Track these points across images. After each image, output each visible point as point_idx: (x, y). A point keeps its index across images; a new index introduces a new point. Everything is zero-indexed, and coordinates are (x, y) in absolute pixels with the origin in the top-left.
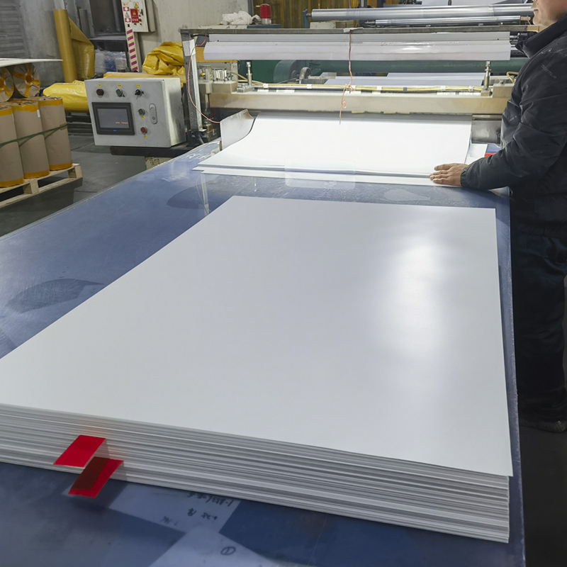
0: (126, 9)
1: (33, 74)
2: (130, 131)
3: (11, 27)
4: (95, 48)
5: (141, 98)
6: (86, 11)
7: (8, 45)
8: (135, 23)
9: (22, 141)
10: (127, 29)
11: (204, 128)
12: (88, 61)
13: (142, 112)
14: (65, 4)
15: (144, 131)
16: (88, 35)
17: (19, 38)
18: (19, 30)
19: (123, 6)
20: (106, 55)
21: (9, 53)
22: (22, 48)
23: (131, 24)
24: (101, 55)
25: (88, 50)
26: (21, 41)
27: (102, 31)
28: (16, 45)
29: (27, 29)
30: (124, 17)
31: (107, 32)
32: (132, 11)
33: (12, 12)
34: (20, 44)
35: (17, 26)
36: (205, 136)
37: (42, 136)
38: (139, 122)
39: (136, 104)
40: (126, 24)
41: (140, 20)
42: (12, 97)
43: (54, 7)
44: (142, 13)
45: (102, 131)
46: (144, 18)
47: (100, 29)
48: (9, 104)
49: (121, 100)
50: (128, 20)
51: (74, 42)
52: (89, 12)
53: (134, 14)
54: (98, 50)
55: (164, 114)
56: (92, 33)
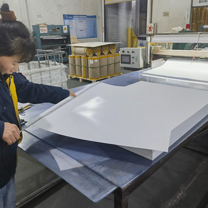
0: (148, 27)
1: (115, 47)
2: (129, 63)
3: (116, 33)
4: (138, 39)
5: (133, 54)
6: (137, 28)
7: (114, 39)
8: (150, 31)
9: (108, 65)
10: (147, 33)
11: (150, 63)
12: (135, 43)
13: (133, 58)
14: (132, 26)
15: (133, 63)
16: (137, 35)
17: (117, 36)
18: (118, 34)
19: (147, 26)
20: (141, 41)
21: (114, 41)
22: (117, 39)
23: (149, 32)
24: (139, 41)
25: (136, 40)
26: (118, 37)
27: (141, 34)
28: (116, 38)
29: (120, 34)
30: (147, 29)
31: (143, 34)
32: (149, 27)
33: (117, 29)
34: (117, 38)
35: (117, 33)
36: (150, 66)
37: (114, 64)
38: (132, 60)
39: (132, 55)
40: (147, 32)
41: (151, 30)
42: (108, 53)
43: (128, 27)
44: (152, 28)
45: (122, 63)
46: (153, 30)
47: (141, 33)
48: (107, 55)
49: (128, 54)
50: (148, 30)
51: (132, 38)
52: (139, 28)
53: (150, 28)
54: (139, 40)
55: (139, 58)
56: (138, 35)
